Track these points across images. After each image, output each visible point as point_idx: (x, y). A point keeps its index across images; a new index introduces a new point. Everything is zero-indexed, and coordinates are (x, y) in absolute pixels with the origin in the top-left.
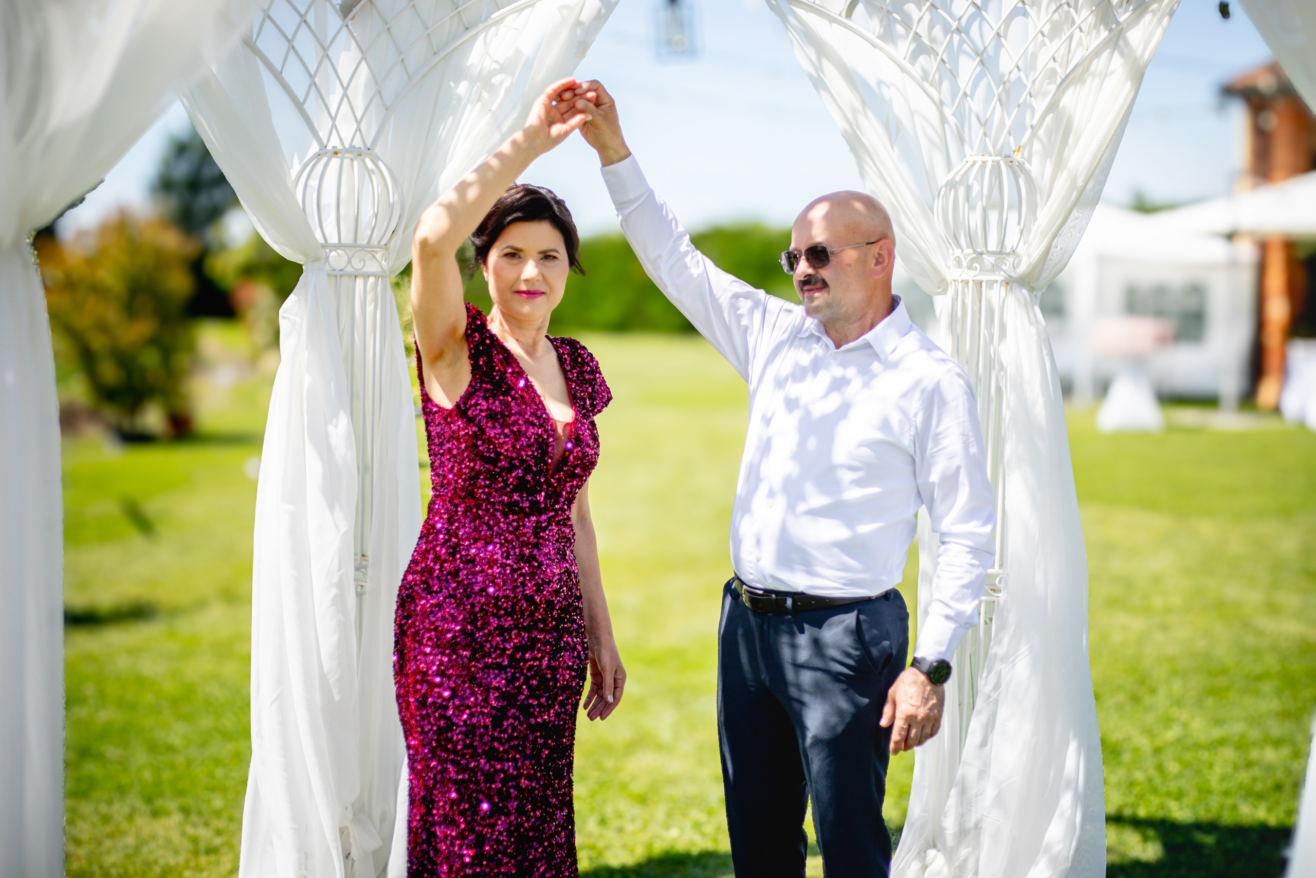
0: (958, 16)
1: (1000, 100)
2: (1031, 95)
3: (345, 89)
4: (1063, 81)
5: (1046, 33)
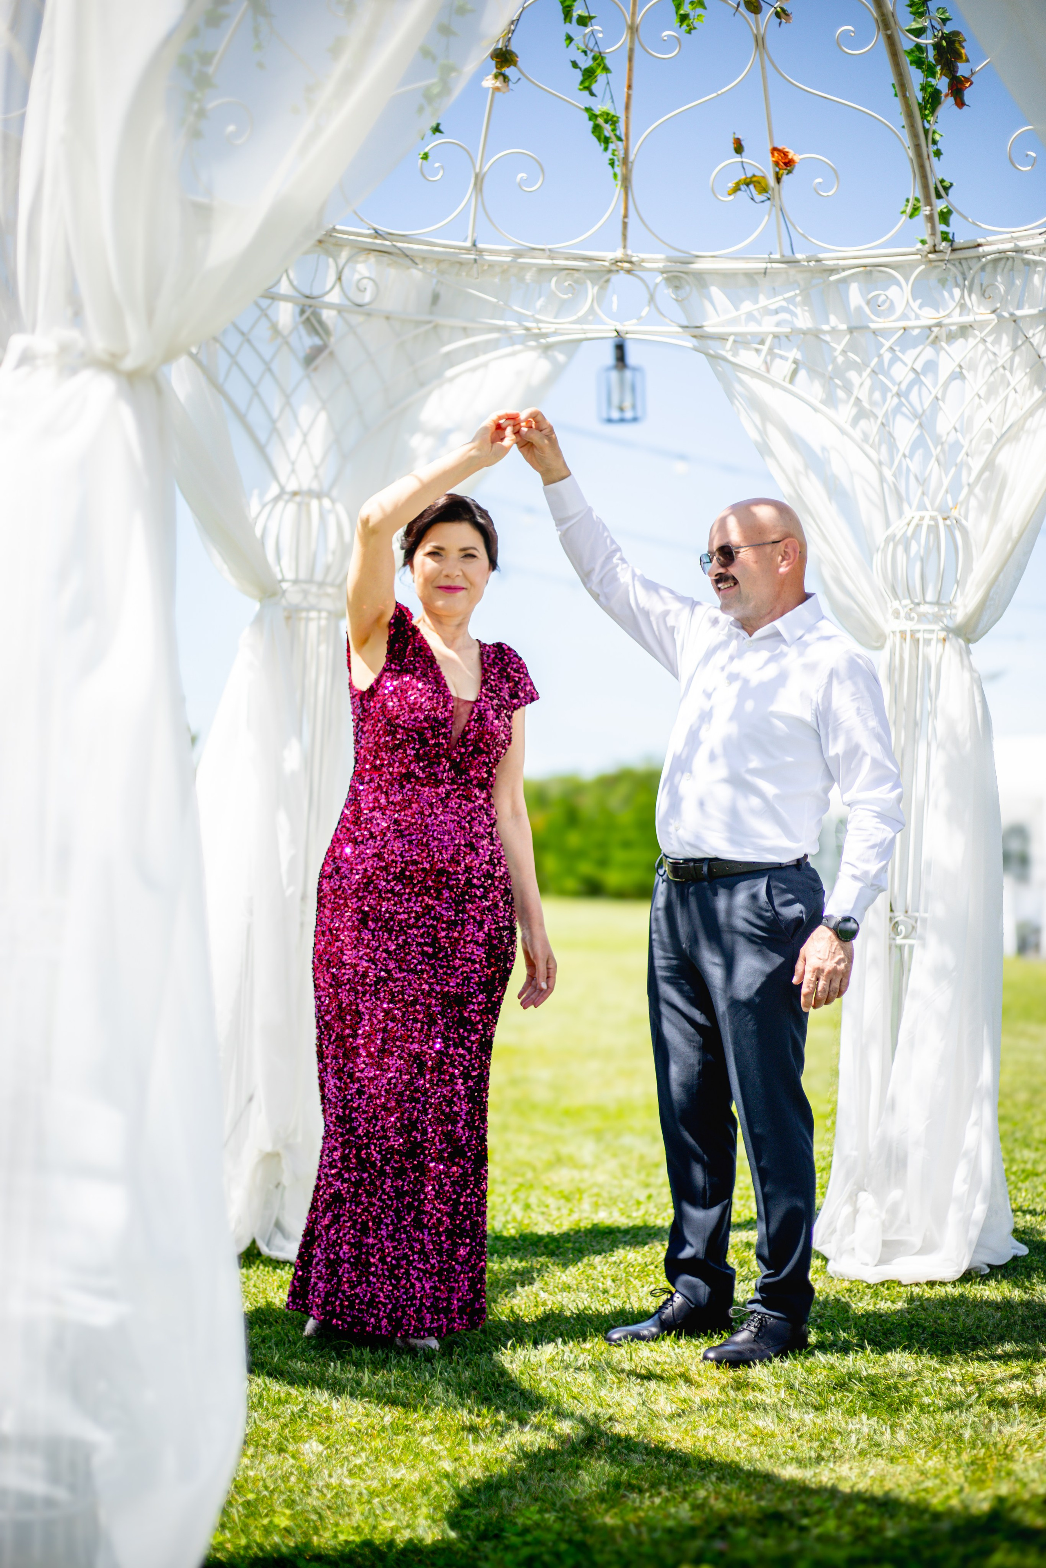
0: (899, 381)
1: (938, 461)
2: (968, 455)
3: (305, 435)
4: (998, 440)
5: (982, 395)
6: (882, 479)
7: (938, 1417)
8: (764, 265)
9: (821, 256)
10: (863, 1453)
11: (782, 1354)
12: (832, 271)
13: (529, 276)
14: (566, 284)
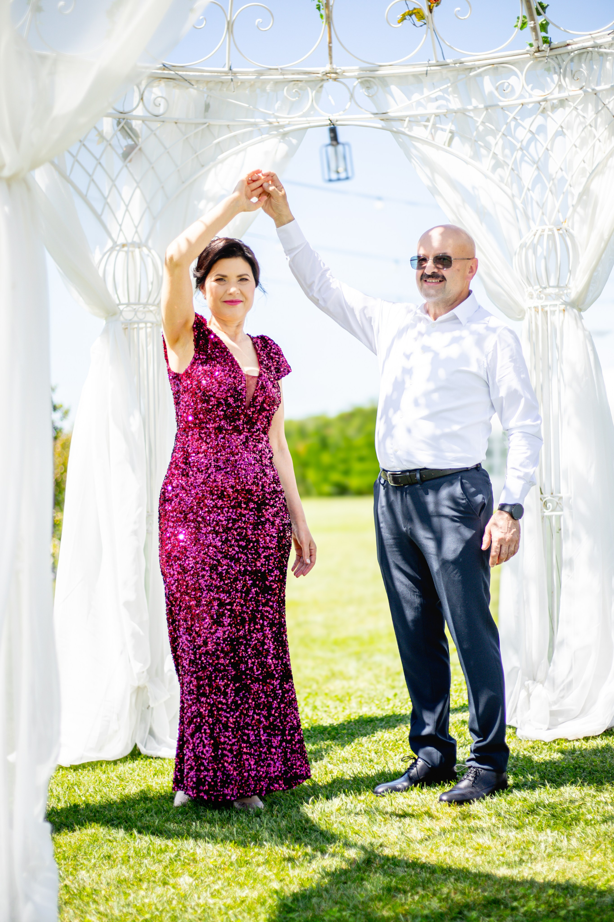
0: (520, 140)
1: (551, 191)
2: (570, 186)
3: (127, 206)
4: (591, 174)
5: (578, 145)
6: (515, 207)
7: (597, 827)
8: (425, 69)
9: (463, 59)
10: (549, 855)
11: (491, 793)
12: (471, 69)
13: (268, 88)
14: (294, 91)
